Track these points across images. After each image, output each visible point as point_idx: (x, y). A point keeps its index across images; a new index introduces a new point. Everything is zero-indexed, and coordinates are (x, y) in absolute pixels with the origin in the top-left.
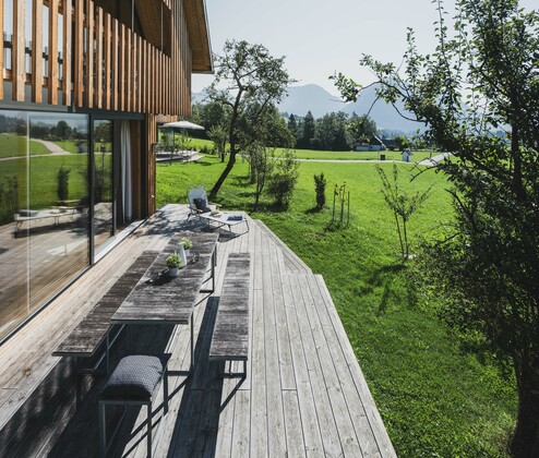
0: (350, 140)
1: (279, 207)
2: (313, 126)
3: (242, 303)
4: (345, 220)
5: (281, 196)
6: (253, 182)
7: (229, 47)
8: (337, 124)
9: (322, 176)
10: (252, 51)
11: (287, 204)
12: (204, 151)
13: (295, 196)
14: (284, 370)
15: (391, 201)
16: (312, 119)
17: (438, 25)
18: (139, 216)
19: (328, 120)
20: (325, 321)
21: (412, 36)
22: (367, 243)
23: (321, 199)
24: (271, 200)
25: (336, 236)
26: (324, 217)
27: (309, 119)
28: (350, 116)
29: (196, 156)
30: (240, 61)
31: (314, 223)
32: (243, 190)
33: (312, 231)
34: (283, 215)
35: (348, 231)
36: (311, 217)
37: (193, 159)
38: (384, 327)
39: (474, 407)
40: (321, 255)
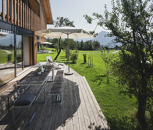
0: (93, 48)
1: (74, 63)
2: (83, 44)
3: (60, 81)
4: (92, 66)
5: (74, 60)
6: (66, 58)
7: (58, 19)
8: (90, 43)
9: (85, 54)
10: (65, 20)
11: (76, 62)
12: (53, 51)
13: (78, 60)
14: (73, 99)
15: (104, 59)
16: (83, 42)
17: (112, 2)
18: (32, 65)
19: (87, 42)
20: (85, 86)
21: (106, 7)
22: (98, 71)
23: (85, 61)
24: (71, 62)
25: (89, 69)
26: (86, 65)
27: (82, 42)
28: (93, 41)
29: (50, 52)
30: (61, 22)
31: (83, 67)
32: (63, 59)
33: (83, 68)
34: (74, 65)
35: (93, 68)
36: (82, 65)
37: (49, 53)
38: (102, 90)
39: (127, 108)
40: (85, 74)
